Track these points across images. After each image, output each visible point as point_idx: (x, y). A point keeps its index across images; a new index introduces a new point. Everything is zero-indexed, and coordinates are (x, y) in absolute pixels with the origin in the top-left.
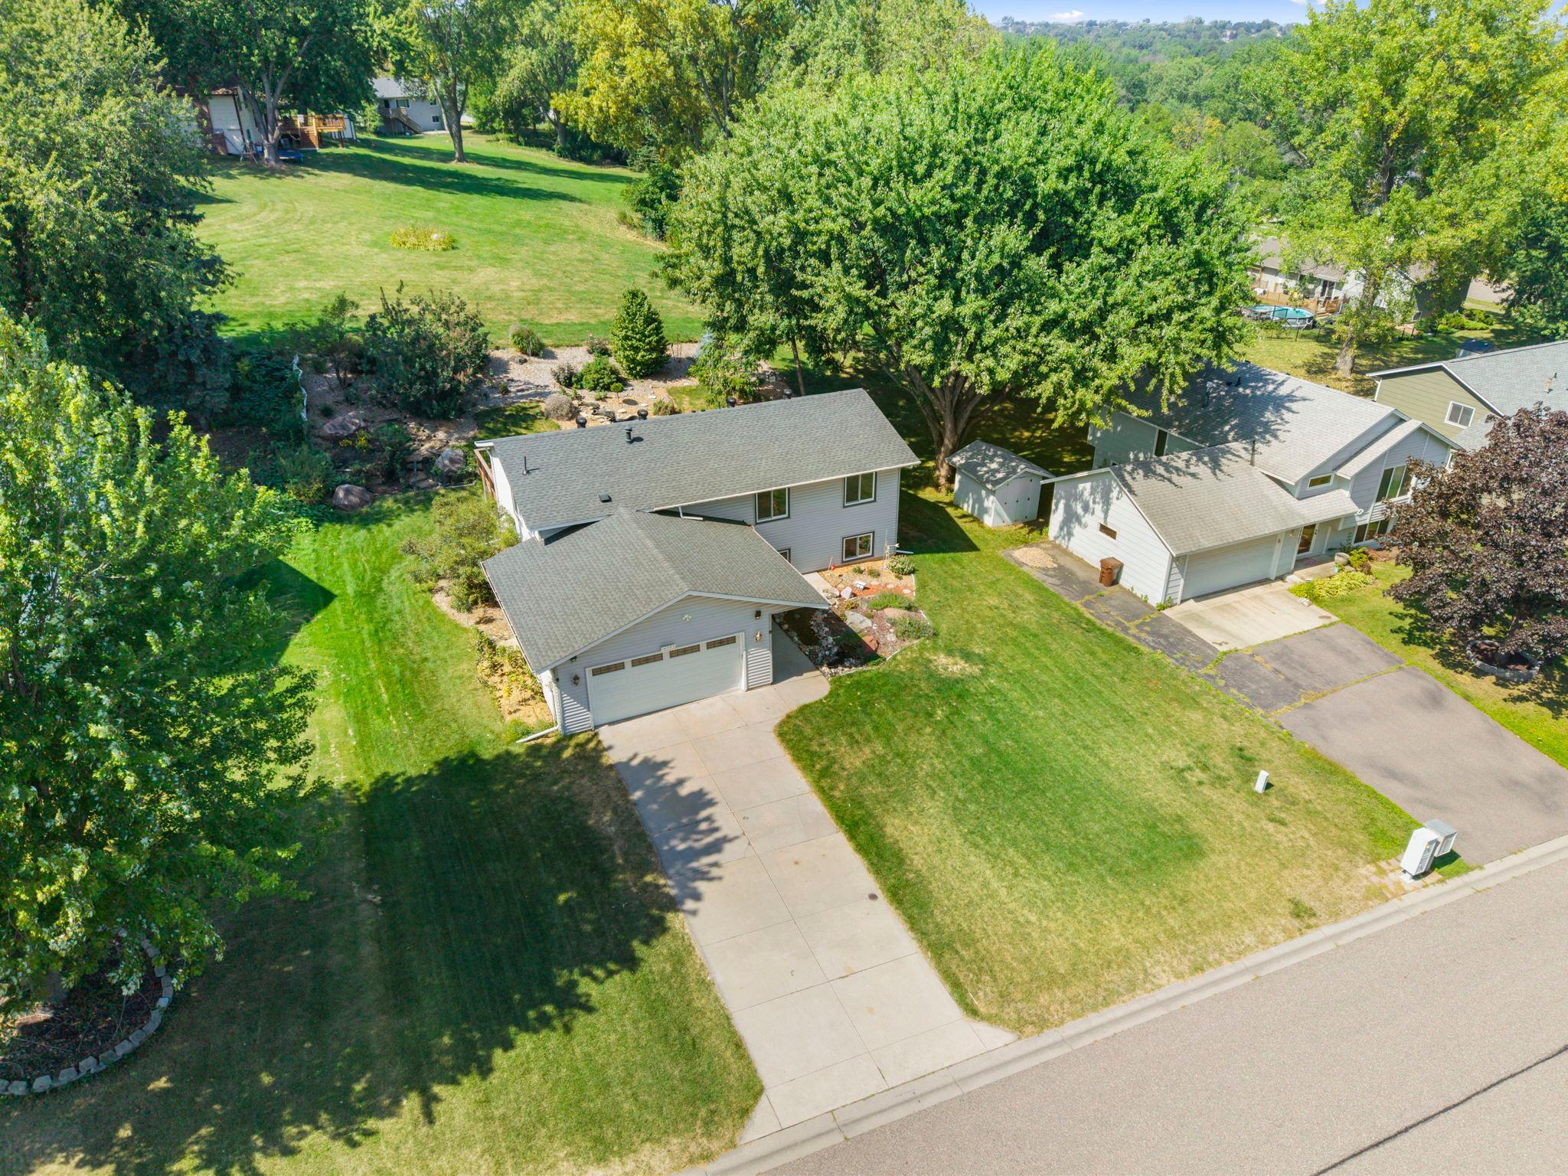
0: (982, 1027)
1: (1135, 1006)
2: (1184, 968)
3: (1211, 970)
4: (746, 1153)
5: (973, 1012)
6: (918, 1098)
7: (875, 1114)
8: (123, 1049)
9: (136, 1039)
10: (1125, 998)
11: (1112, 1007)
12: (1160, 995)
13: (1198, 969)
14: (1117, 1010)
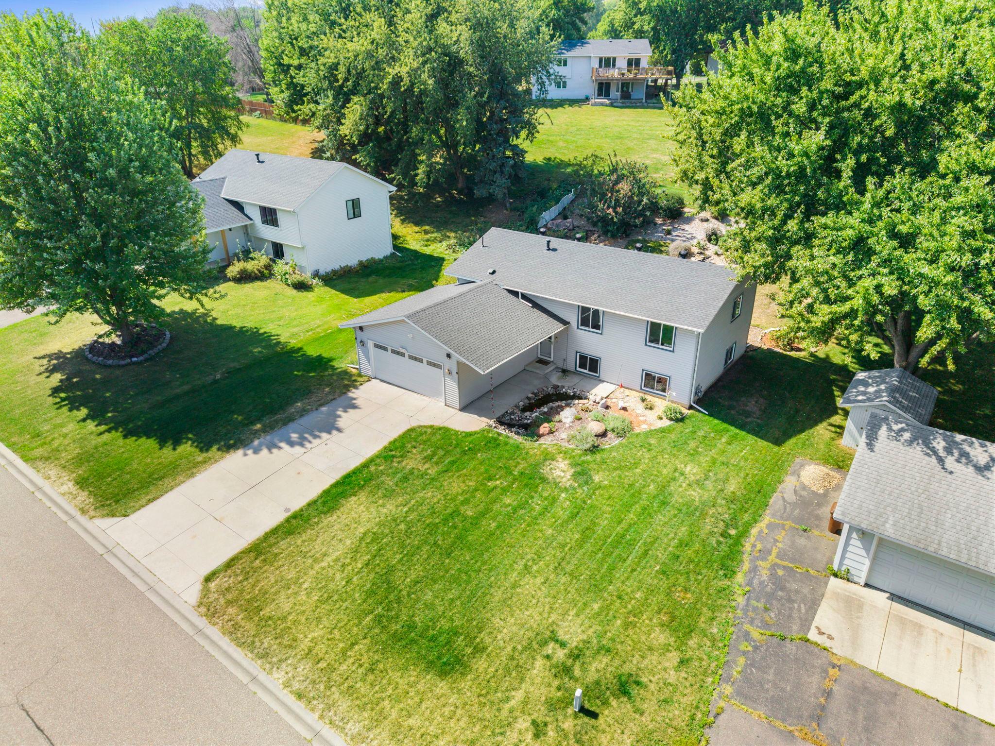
0: (198, 587)
1: (245, 663)
2: (296, 686)
3: (303, 705)
4: (89, 525)
5: (208, 579)
6: (136, 575)
7: (122, 561)
8: (110, 362)
9: (116, 362)
10: (250, 655)
11: (239, 649)
12: (262, 677)
13: (300, 696)
14: (238, 654)
